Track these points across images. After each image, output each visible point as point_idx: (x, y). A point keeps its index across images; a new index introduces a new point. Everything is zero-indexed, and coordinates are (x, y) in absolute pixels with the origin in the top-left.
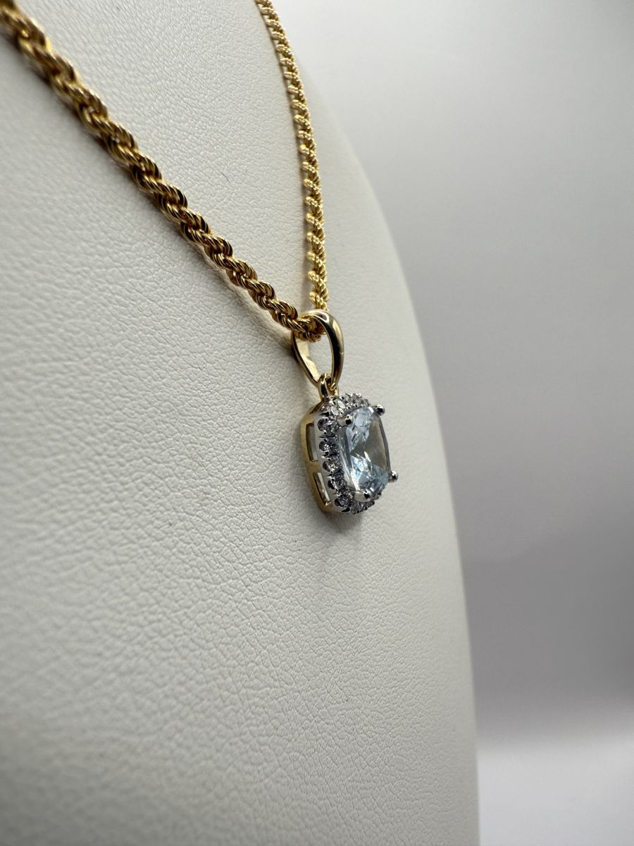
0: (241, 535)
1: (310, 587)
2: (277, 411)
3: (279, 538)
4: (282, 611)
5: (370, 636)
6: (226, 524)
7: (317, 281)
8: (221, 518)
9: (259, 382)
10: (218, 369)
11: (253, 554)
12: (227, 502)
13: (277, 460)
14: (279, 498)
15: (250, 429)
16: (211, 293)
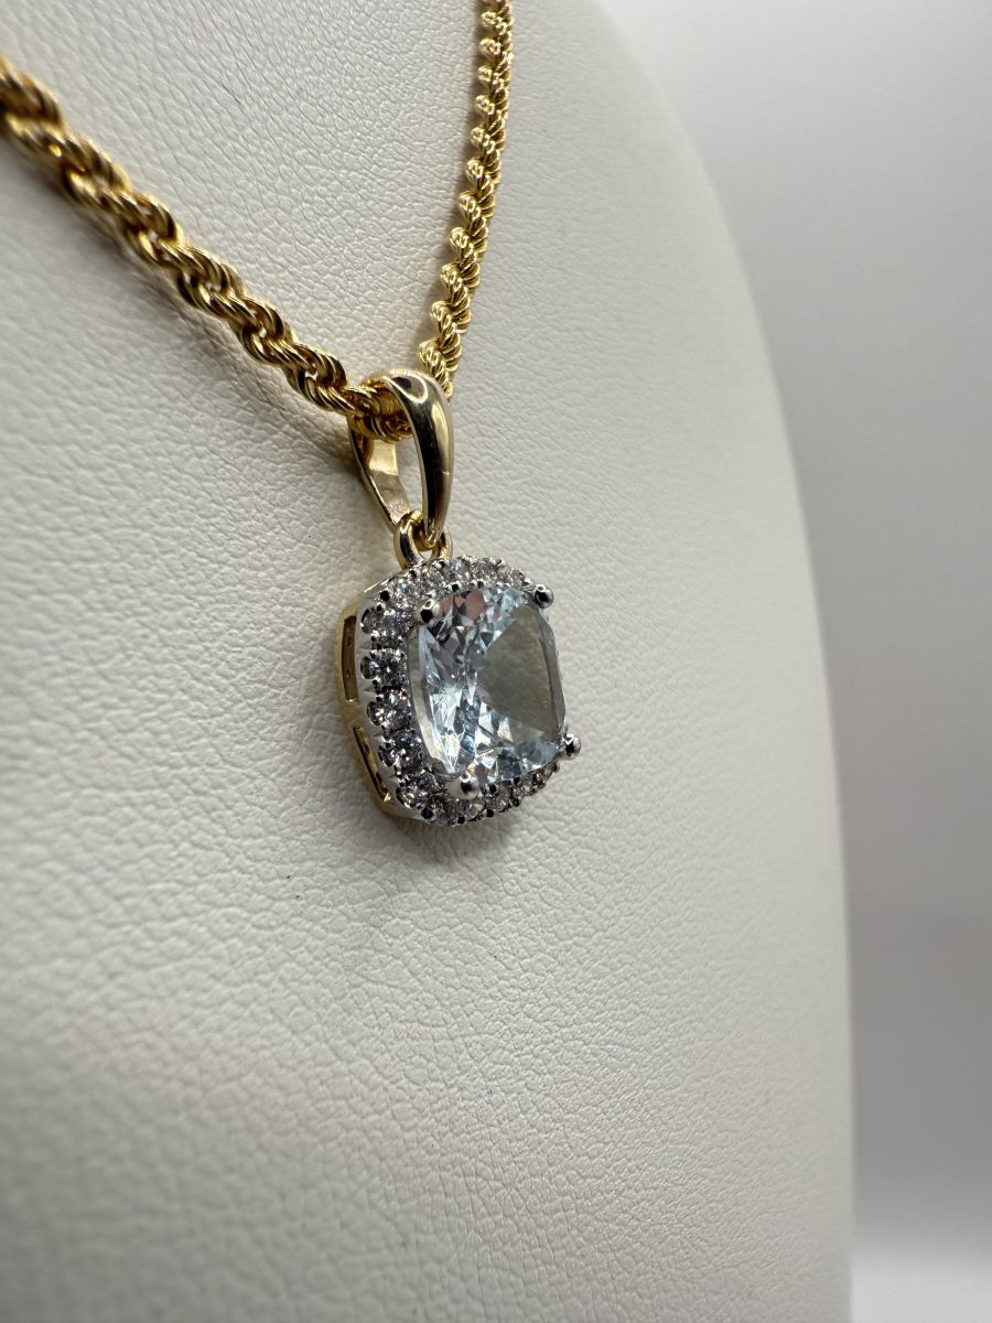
0: (114, 856)
1: (317, 981)
2: (281, 587)
3: (236, 867)
4: (218, 1037)
5: (498, 1096)
6: (68, 830)
7: (440, 319)
8: (54, 815)
9: (235, 520)
10: (111, 484)
11: (146, 902)
12: (82, 781)
13: (260, 693)
14: (253, 779)
15: (187, 621)
16: (126, 321)
